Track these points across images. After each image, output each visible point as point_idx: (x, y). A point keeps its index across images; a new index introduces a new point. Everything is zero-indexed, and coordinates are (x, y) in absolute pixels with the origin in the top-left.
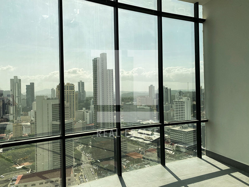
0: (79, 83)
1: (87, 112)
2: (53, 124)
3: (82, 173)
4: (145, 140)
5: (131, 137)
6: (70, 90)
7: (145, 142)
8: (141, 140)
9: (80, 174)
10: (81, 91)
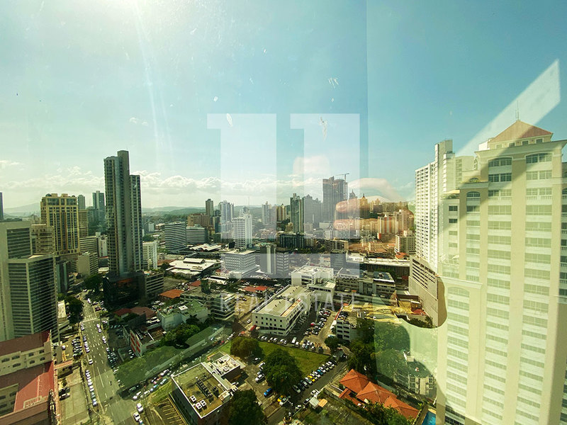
0: (95, 195)
1: (103, 239)
2: (9, 264)
3: (79, 335)
4: (192, 271)
5: (172, 269)
6: (67, 204)
7: (192, 273)
8: (186, 272)
9: (76, 336)
10: (98, 207)
